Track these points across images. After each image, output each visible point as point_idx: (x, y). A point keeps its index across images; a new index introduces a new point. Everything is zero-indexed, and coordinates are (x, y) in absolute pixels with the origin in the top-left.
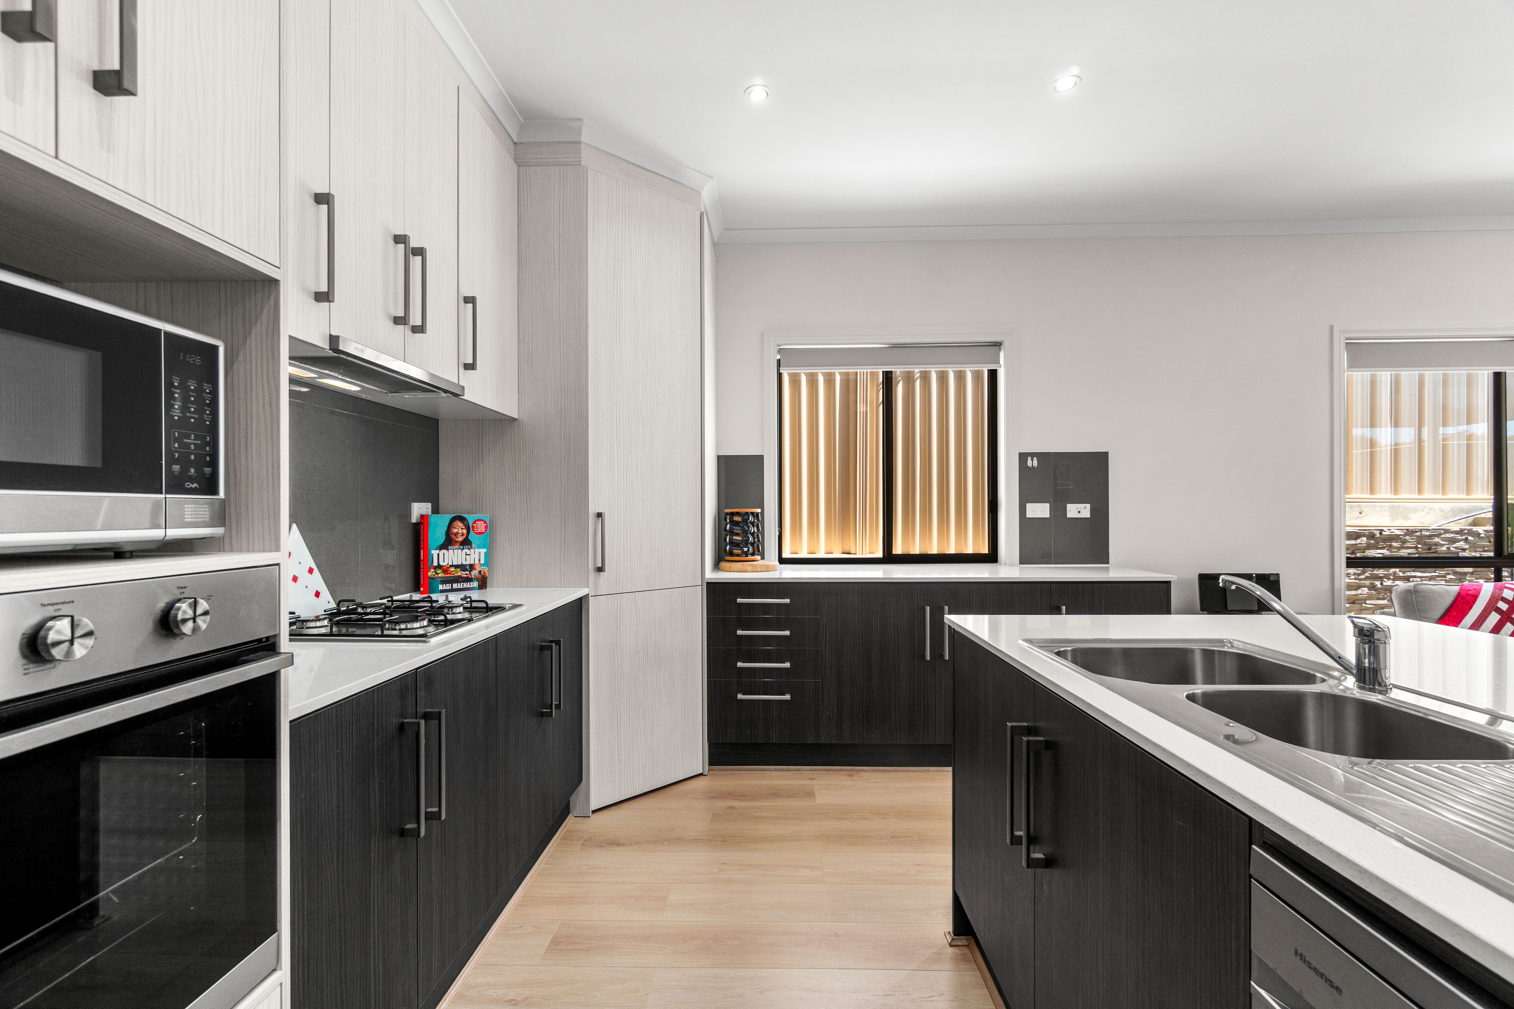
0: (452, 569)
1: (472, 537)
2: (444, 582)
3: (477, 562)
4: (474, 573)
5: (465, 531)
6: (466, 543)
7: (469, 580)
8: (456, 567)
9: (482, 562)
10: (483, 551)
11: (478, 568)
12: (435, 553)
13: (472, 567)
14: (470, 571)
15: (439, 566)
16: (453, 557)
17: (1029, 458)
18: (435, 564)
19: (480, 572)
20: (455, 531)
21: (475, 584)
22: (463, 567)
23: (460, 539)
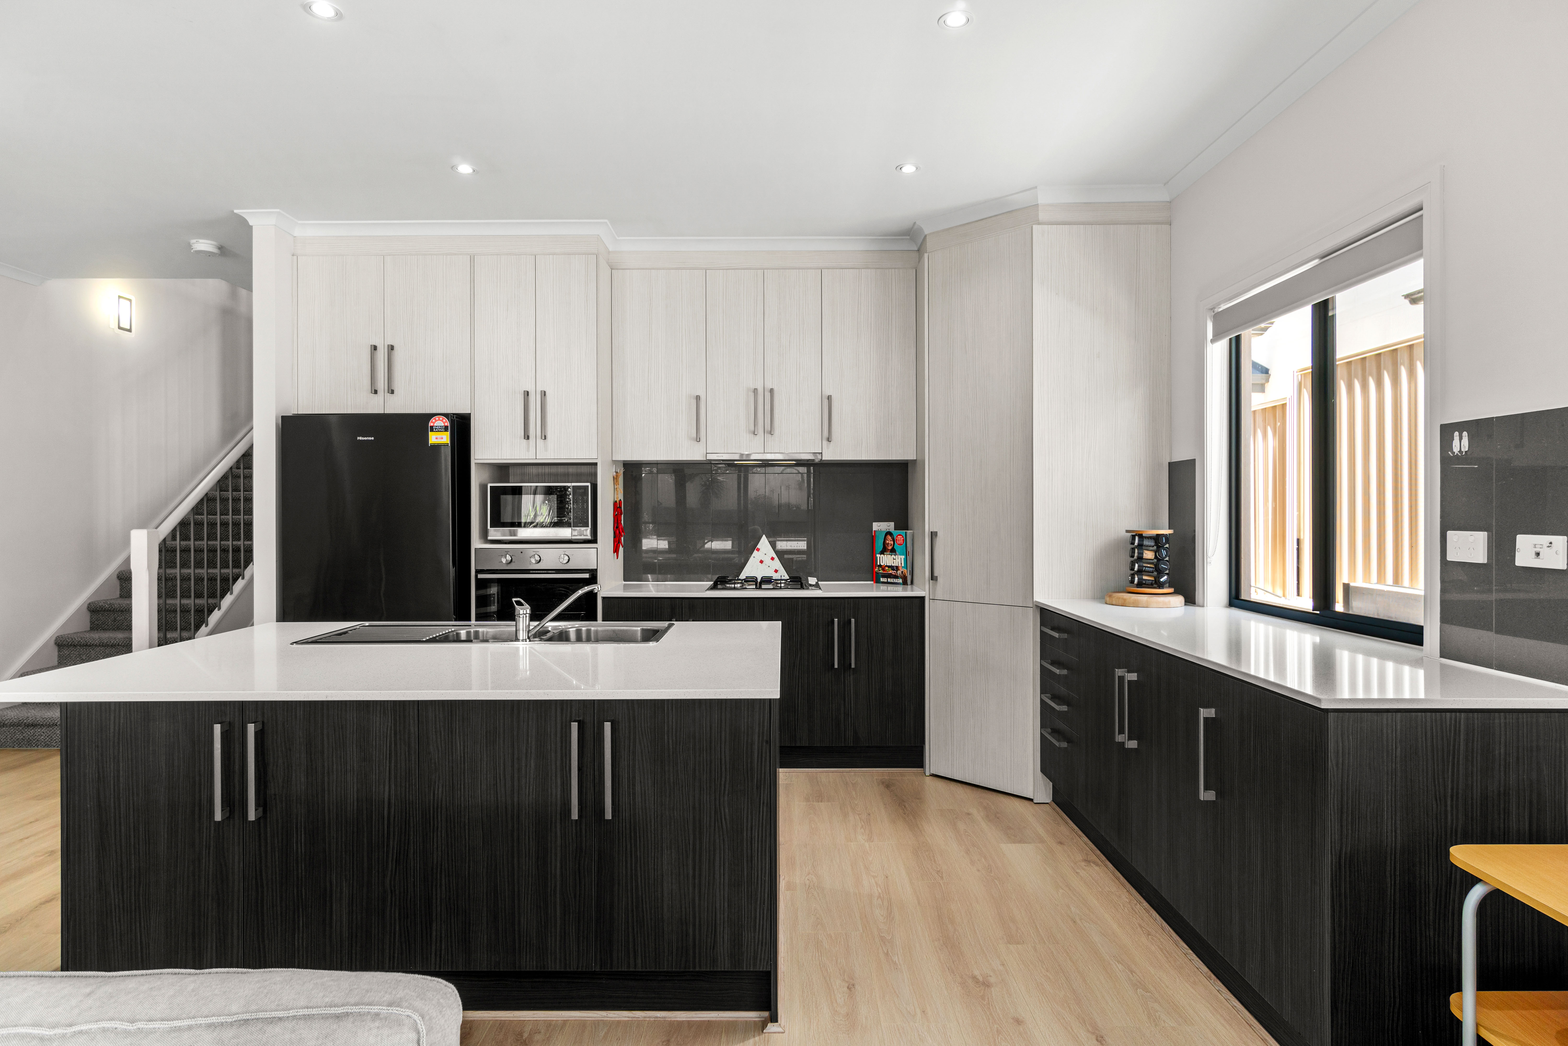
0: (887, 568)
1: (896, 547)
2: (884, 576)
3: (900, 565)
4: (899, 572)
5: (892, 542)
6: (893, 551)
7: (896, 577)
8: (889, 567)
9: (903, 565)
10: (903, 557)
11: (901, 570)
12: (878, 556)
13: (897, 568)
14: (897, 571)
15: (880, 566)
16: (885, 560)
17: (1456, 434)
18: (878, 564)
19: (902, 572)
20: (888, 542)
21: (900, 581)
22: (891, 567)
23: (890, 548)
